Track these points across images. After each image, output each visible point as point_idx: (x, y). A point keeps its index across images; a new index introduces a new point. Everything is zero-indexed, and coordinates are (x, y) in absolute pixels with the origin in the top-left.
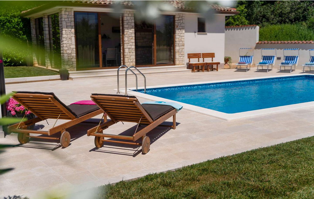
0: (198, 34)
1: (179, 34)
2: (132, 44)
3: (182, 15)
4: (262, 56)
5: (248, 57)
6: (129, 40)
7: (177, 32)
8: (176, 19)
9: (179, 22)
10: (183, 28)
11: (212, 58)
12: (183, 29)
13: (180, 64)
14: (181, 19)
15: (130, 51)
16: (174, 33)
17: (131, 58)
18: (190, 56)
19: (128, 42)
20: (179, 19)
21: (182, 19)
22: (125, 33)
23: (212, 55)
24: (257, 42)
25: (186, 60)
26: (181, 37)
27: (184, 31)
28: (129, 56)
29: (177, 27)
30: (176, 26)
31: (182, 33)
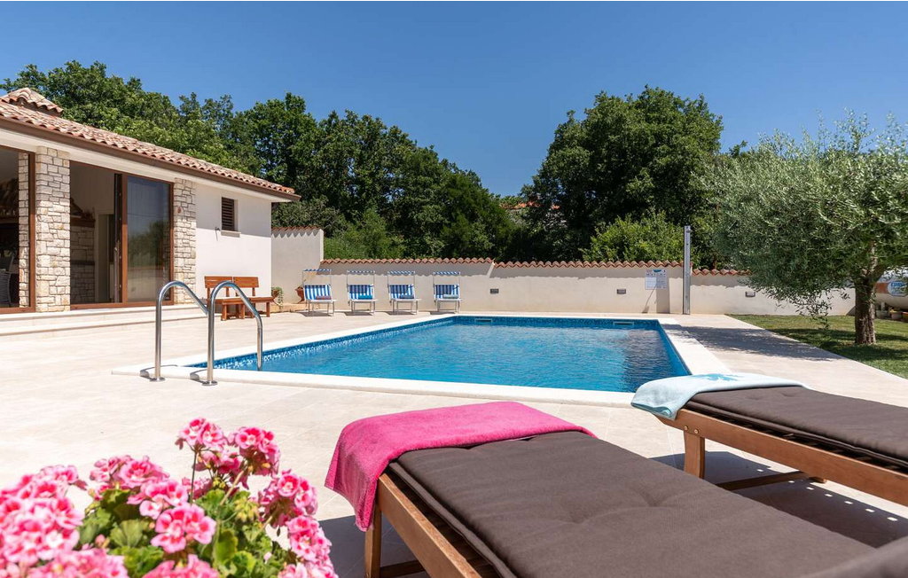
0: (222, 234)
1: (184, 230)
2: (62, 244)
3: (189, 185)
4: (348, 286)
5: (321, 286)
6: (54, 231)
7: (180, 223)
8: (175, 194)
9: (184, 200)
10: (191, 217)
11: (254, 289)
12: (194, 218)
13: (187, 301)
14: (188, 193)
15: (56, 263)
16: (171, 224)
17: (58, 283)
18: (211, 282)
19: (51, 236)
20: (184, 192)
21: (190, 195)
22: (41, 211)
23: (253, 282)
24: (322, 260)
25: (202, 293)
26: (188, 237)
27: (194, 224)
28: (53, 277)
29: (179, 211)
30: (176, 210)
31: (189, 228)
